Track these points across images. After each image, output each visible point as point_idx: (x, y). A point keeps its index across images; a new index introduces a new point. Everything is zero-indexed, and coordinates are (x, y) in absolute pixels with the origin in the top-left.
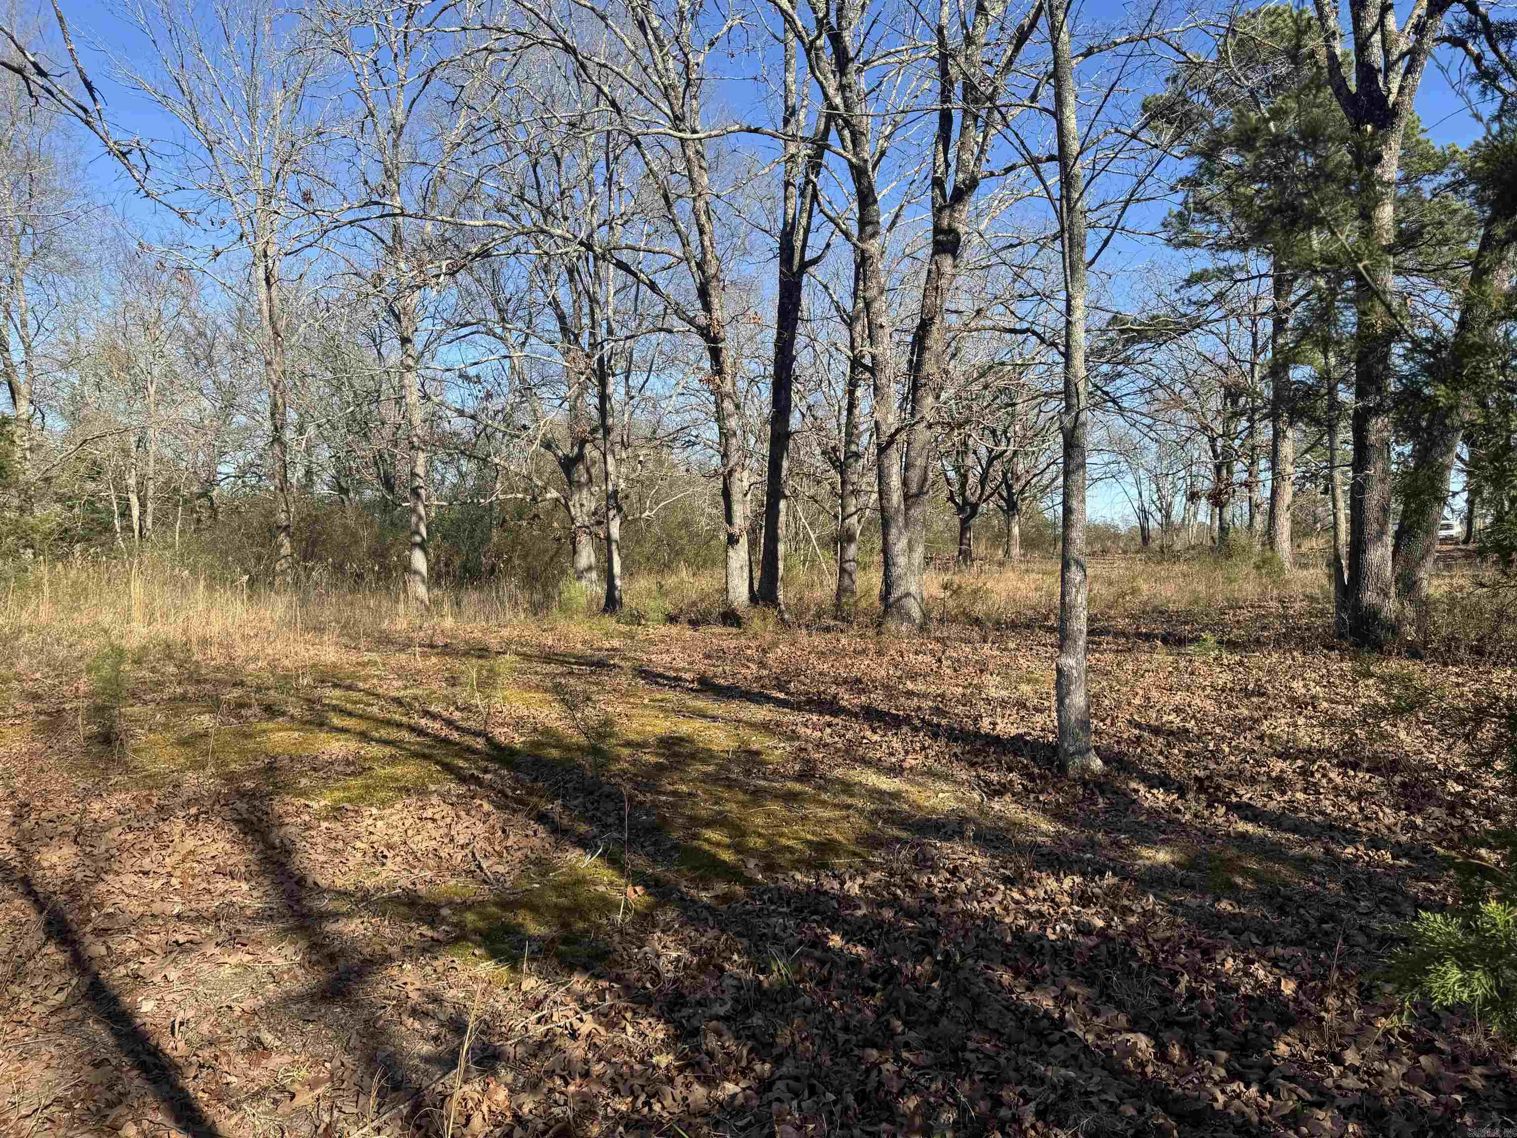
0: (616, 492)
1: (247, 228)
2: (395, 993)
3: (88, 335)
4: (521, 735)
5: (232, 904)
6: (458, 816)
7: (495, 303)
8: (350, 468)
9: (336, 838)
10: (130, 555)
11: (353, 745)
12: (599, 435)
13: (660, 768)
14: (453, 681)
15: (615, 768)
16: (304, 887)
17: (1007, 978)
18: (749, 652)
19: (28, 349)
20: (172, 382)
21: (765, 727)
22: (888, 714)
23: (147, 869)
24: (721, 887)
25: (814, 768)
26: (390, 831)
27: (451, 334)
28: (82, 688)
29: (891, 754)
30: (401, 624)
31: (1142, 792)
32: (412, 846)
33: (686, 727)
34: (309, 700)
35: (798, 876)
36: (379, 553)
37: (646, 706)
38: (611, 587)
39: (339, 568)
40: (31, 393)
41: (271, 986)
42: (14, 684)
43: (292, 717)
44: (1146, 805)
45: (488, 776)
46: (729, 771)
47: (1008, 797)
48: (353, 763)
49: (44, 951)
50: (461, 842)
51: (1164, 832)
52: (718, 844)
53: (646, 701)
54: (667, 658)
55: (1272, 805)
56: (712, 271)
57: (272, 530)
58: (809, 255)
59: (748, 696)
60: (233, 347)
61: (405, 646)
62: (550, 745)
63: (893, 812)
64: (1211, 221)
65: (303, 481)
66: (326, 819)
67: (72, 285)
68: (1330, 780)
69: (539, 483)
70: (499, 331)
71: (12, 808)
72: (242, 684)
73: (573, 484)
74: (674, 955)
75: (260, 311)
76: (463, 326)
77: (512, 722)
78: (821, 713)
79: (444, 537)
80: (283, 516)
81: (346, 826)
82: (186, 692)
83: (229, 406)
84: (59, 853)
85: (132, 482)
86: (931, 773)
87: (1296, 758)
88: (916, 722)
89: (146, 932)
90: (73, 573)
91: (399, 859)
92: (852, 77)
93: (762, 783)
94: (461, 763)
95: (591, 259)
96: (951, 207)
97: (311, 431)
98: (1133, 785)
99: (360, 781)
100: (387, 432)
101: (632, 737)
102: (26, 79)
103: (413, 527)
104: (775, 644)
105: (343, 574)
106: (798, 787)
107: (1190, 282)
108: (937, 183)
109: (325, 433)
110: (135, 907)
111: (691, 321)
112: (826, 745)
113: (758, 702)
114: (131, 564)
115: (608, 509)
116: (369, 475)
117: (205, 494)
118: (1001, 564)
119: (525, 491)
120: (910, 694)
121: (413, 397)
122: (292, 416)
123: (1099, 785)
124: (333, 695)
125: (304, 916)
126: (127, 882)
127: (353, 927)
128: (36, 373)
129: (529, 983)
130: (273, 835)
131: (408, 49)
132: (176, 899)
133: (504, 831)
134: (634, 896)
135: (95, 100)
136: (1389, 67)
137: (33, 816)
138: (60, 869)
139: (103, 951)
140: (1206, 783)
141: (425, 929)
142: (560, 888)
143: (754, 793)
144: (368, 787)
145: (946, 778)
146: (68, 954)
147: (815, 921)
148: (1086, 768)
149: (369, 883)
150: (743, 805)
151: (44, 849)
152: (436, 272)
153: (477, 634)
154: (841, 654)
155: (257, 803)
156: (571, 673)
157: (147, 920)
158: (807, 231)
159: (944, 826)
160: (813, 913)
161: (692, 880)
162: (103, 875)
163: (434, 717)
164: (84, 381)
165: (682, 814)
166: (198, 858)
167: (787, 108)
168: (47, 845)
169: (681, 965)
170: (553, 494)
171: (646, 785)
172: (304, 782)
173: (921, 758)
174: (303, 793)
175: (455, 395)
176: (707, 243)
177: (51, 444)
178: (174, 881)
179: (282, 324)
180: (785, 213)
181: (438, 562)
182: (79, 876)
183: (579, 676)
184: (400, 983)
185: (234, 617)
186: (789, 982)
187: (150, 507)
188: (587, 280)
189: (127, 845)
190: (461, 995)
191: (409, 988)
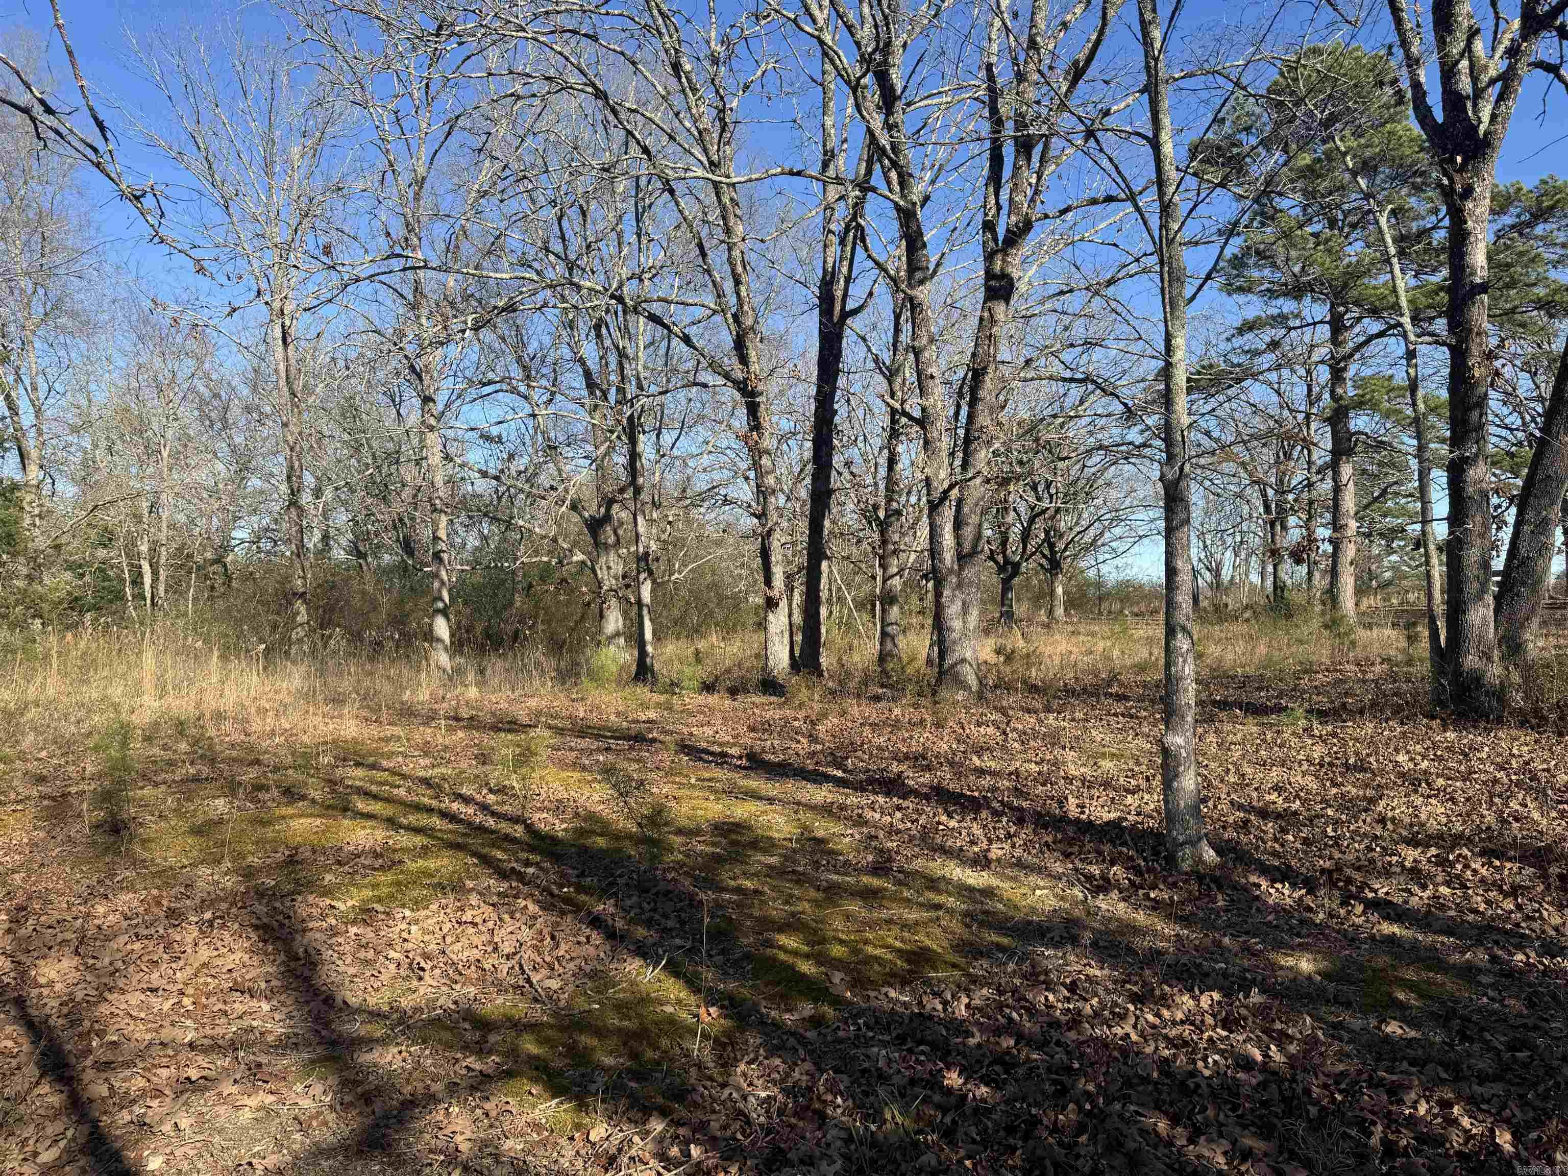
0: (647, 554)
1: (264, 285)
2: (441, 1144)
3: (100, 397)
4: (563, 821)
5: (252, 1029)
6: (501, 919)
7: (519, 360)
8: (368, 533)
9: (366, 946)
10: (142, 624)
11: (380, 834)
12: (629, 494)
13: (717, 859)
14: (483, 759)
15: (669, 858)
16: (332, 1007)
17: (1162, 1126)
18: (796, 724)
19: (38, 413)
20: (186, 446)
21: (827, 810)
22: (962, 795)
23: (155, 985)
24: (807, 1009)
25: (890, 860)
26: (427, 938)
27: (473, 393)
28: (90, 769)
29: (973, 843)
30: (423, 695)
31: (1264, 887)
32: (454, 957)
33: (742, 811)
34: (330, 781)
35: (893, 994)
36: (398, 621)
37: (693, 786)
38: (643, 653)
39: (355, 637)
40: (41, 458)
41: (298, 1136)
42: (18, 764)
43: (313, 801)
44: (1271, 902)
45: (531, 870)
46: (795, 862)
47: (1115, 895)
48: (381, 856)
49: (36, 1091)
50: (506, 951)
51: (1298, 935)
52: (795, 953)
53: (693, 781)
54: (709, 731)
55: (1414, 901)
56: (749, 322)
57: (288, 597)
58: (851, 305)
59: (803, 774)
60: (248, 409)
61: (430, 718)
62: (593, 832)
63: (986, 912)
64: (1264, 266)
65: (320, 546)
66: (354, 922)
67: (83, 346)
68: (1475, 871)
69: (565, 546)
70: (522, 389)
71: (8, 912)
72: (257, 762)
73: (599, 545)
74: (763, 1094)
75: (276, 370)
76: (484, 385)
77: (552, 806)
78: (888, 794)
79: (465, 603)
80: (299, 582)
81: (376, 932)
82: (199, 771)
83: (244, 469)
84: (58, 966)
85: (144, 548)
86: (1020, 864)
87: (1428, 846)
88: (995, 805)
89: (154, 1066)
90: (82, 644)
91: (437, 972)
92: (898, 117)
93: (835, 877)
94: (499, 855)
95: (620, 314)
96: (1004, 252)
97: (329, 493)
98: (1253, 879)
99: (389, 877)
100: (407, 493)
101: (684, 822)
102: (33, 120)
103: (435, 593)
104: (824, 715)
105: (362, 642)
106: (876, 882)
107: (1241, 331)
108: (989, 226)
109: (343, 496)
110: (141, 1034)
111: (727, 376)
112: (898, 832)
113: (815, 782)
114: (143, 634)
115: (639, 573)
116: (388, 538)
117: (219, 561)
118: (1047, 626)
119: (550, 553)
120: (981, 772)
121: (436, 459)
122: (309, 479)
123: (1215, 880)
124: (356, 775)
125: (333, 1043)
126: (133, 1002)
127: (389, 1058)
128: (46, 437)
129: (598, 1132)
130: (296, 943)
131: (429, 99)
132: (189, 1023)
133: (553, 938)
134: (708, 1019)
135: (106, 139)
136: (1478, 94)
137: (30, 922)
138: (58, 987)
139: (104, 1091)
140: (1335, 876)
141: (471, 1061)
142: (621, 1007)
143: (826, 890)
144: (398, 883)
145: (1040, 870)
146: (64, 1096)
147: (923, 1053)
148: (1200, 860)
149: (406, 1003)
150: (816, 903)
151: (41, 962)
152: (461, 326)
153: (504, 705)
154: (896, 725)
155: (278, 905)
156: (608, 749)
157: (156, 1050)
158: (848, 280)
159: (1049, 929)
160: (920, 1043)
161: (768, 998)
162: (107, 994)
163: (467, 800)
164: (96, 446)
165: (751, 916)
166: (213, 972)
167: (825, 154)
168: (44, 957)
169: (774, 1109)
170: (579, 557)
171: (705, 879)
172: (329, 877)
173: (1007, 847)
174: (327, 892)
175: (477, 456)
176: (743, 293)
177: (61, 509)
178: (186, 1001)
179: (298, 385)
180: (825, 262)
181: (459, 628)
182: (80, 995)
183: (618, 752)
184: (446, 1132)
185: (248, 690)
186: (907, 1133)
187: (163, 574)
188: (616, 334)
189: (134, 956)
190: (519, 1147)
191: (459, 1138)
